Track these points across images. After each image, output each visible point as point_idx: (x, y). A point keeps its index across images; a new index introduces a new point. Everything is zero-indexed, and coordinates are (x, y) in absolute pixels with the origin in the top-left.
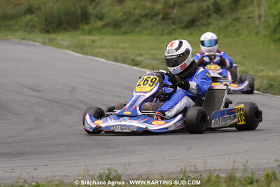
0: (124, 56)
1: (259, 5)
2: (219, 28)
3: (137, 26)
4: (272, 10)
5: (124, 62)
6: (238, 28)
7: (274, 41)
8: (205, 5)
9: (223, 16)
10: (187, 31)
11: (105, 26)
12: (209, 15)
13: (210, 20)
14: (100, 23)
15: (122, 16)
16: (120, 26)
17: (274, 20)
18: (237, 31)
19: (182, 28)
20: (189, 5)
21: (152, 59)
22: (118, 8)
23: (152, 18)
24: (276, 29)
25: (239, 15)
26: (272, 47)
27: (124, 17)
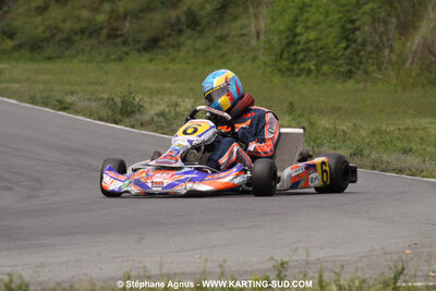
0: (45, 95)
1: (256, 16)
2: (196, 50)
3: (67, 49)
4: (277, 23)
5: (45, 104)
6: (224, 51)
7: (280, 71)
8: (173, 14)
9: (201, 32)
10: (147, 56)
11: (19, 47)
12: (180, 32)
13: (181, 40)
14: (9, 44)
15: (44, 32)
16: (41, 48)
17: (279, 40)
18: (223, 56)
19: (139, 51)
20: (149, 16)
21: (89, 99)
22: (39, 19)
23: (91, 35)
24: (282, 52)
25: (225, 32)
26: (277, 80)
27: (48, 34)
